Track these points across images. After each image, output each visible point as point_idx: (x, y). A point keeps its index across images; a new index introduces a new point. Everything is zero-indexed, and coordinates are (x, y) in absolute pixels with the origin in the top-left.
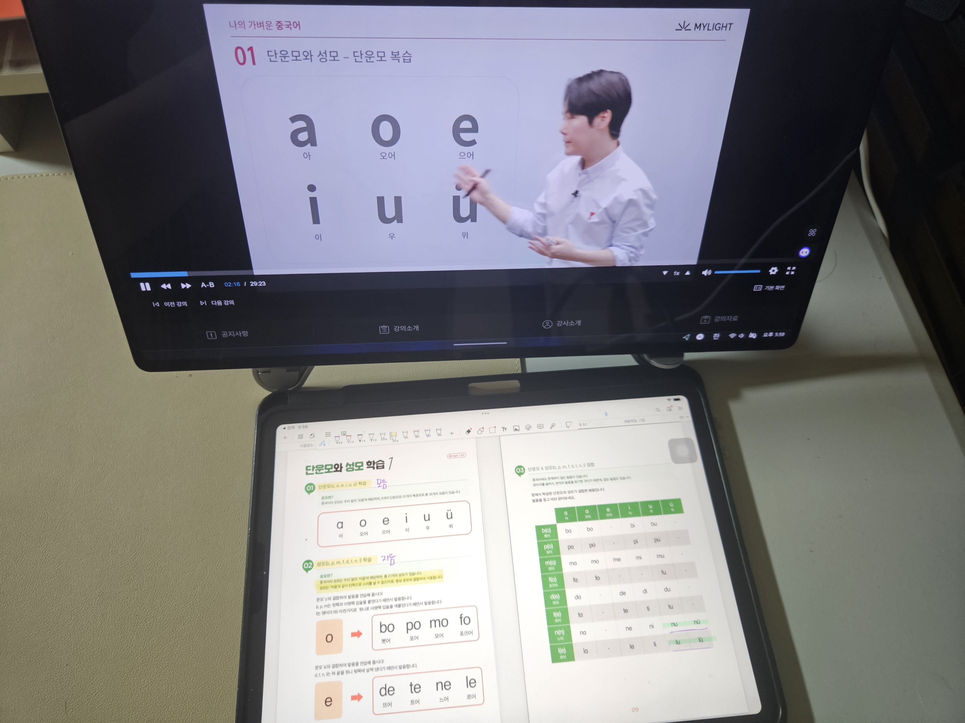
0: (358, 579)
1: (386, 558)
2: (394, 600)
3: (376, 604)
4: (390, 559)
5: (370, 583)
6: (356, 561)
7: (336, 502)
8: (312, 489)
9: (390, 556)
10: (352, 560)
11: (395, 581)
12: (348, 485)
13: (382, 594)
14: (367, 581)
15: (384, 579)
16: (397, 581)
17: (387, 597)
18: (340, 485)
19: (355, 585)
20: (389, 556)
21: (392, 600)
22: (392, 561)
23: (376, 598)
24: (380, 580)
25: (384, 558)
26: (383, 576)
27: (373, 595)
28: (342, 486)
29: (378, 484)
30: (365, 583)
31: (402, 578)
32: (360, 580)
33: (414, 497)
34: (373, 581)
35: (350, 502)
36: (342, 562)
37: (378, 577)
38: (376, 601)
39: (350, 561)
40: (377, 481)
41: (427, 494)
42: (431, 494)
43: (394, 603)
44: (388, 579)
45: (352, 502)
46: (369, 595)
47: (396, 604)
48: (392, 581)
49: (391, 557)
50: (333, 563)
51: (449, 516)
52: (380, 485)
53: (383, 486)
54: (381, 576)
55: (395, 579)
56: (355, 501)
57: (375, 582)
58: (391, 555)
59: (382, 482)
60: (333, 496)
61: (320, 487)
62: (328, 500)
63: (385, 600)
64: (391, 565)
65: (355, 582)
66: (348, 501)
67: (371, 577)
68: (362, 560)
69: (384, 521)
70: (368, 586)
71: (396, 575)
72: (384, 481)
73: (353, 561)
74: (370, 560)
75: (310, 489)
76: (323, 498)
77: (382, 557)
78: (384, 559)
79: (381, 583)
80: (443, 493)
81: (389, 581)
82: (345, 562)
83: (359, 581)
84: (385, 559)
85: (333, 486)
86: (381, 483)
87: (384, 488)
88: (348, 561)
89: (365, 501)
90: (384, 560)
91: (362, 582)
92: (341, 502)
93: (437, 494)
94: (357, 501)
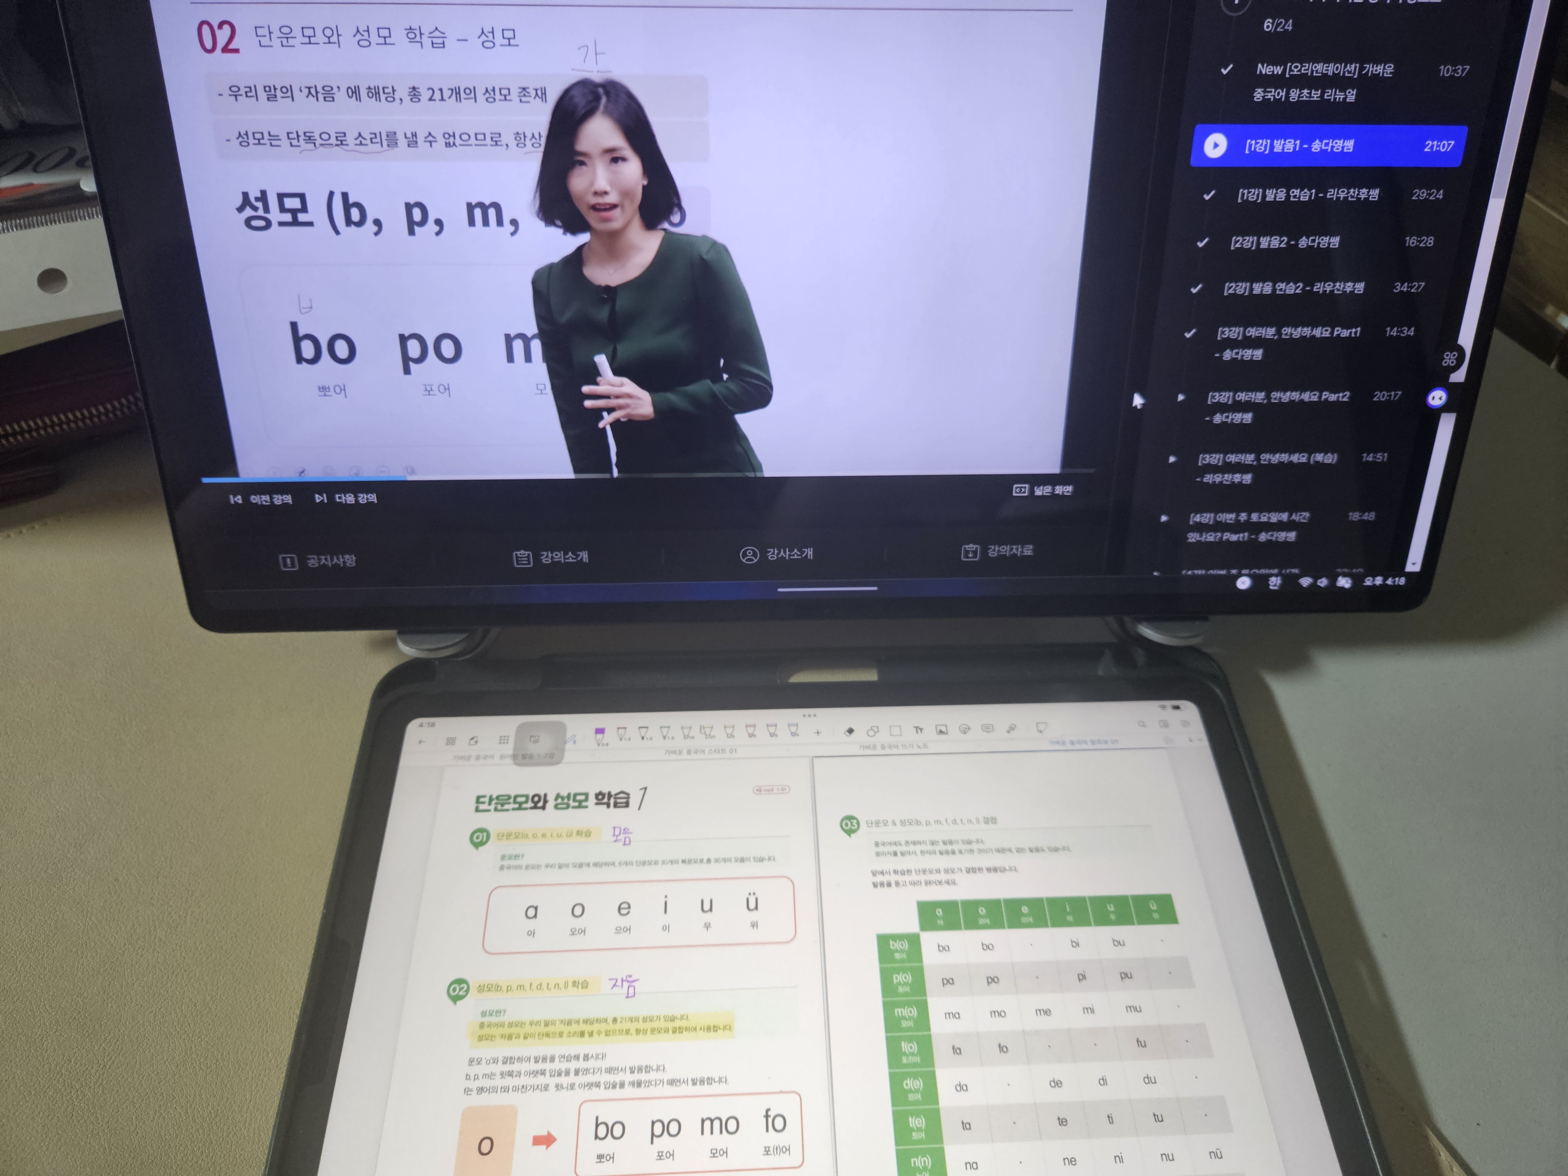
0: (558, 1023)
1: (619, 983)
2: (628, 1071)
3: (590, 1078)
4: (626, 985)
5: (582, 1034)
6: (557, 986)
7: (527, 867)
8: (485, 839)
9: (628, 979)
10: (548, 985)
11: (633, 1031)
12: (555, 835)
13: (604, 1056)
14: (574, 1028)
15: (611, 1026)
16: (638, 1031)
17: (614, 1065)
18: (540, 835)
19: (551, 1036)
20: (624, 979)
21: (623, 1070)
22: (631, 990)
23: (591, 1064)
24: (603, 1027)
25: (614, 982)
26: (610, 1020)
27: (586, 1058)
28: (544, 836)
29: (614, 835)
30: (572, 1031)
31: (649, 1026)
32: (562, 1026)
33: (684, 864)
34: (587, 1028)
35: (557, 867)
36: (527, 987)
37: (598, 1021)
38: (591, 1071)
39: (544, 986)
40: (613, 829)
41: (709, 861)
42: (717, 861)
43: (628, 1077)
44: (618, 1026)
45: (560, 867)
46: (577, 1057)
47: (631, 1080)
48: (628, 1032)
49: (628, 982)
50: (509, 988)
51: (752, 905)
52: (619, 838)
53: (623, 840)
54: (606, 1020)
55: (633, 1026)
56: (567, 866)
57: (592, 1032)
58: (630, 976)
59: (623, 833)
60: (523, 855)
61: (500, 836)
62: (512, 862)
63: (610, 1070)
64: (627, 997)
65: (551, 1029)
66: (552, 866)
67: (586, 1022)
68: (570, 984)
69: (619, 909)
70: (577, 1039)
71: (637, 1020)
72: (626, 831)
73: (551, 986)
74: (585, 985)
75: (480, 838)
76: (503, 857)
77: (610, 979)
78: (615, 985)
79: (604, 1034)
80: (742, 860)
81: (621, 1032)
82: (534, 986)
83: (559, 1028)
84: (617, 984)
85: (525, 836)
86: (620, 834)
87: (625, 844)
88: (541, 985)
89: (585, 868)
90: (615, 987)
91: (566, 1029)
92: (538, 867)
93: (730, 860)
94: (571, 866)
